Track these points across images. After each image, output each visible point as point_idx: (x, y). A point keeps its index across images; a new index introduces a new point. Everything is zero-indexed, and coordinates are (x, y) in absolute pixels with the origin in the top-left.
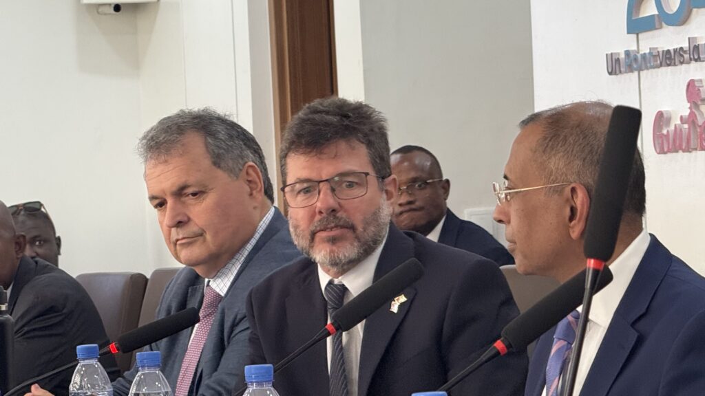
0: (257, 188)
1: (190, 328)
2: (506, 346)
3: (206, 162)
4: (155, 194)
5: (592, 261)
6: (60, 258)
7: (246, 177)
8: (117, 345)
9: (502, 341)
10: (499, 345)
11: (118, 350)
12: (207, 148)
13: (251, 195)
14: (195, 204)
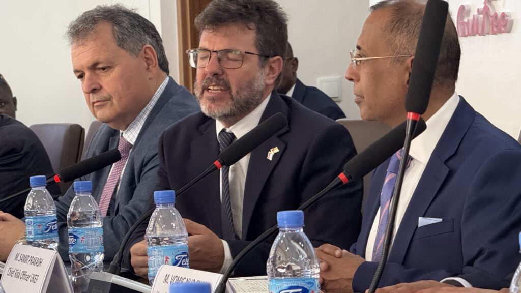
0: (153, 63)
1: (110, 166)
2: (347, 178)
3: (114, 45)
4: (77, 69)
5: (411, 114)
6: (17, 113)
7: (144, 55)
8: (60, 177)
9: (344, 174)
10: (342, 176)
11: (61, 180)
12: (114, 33)
13: (148, 69)
14: (106, 76)
